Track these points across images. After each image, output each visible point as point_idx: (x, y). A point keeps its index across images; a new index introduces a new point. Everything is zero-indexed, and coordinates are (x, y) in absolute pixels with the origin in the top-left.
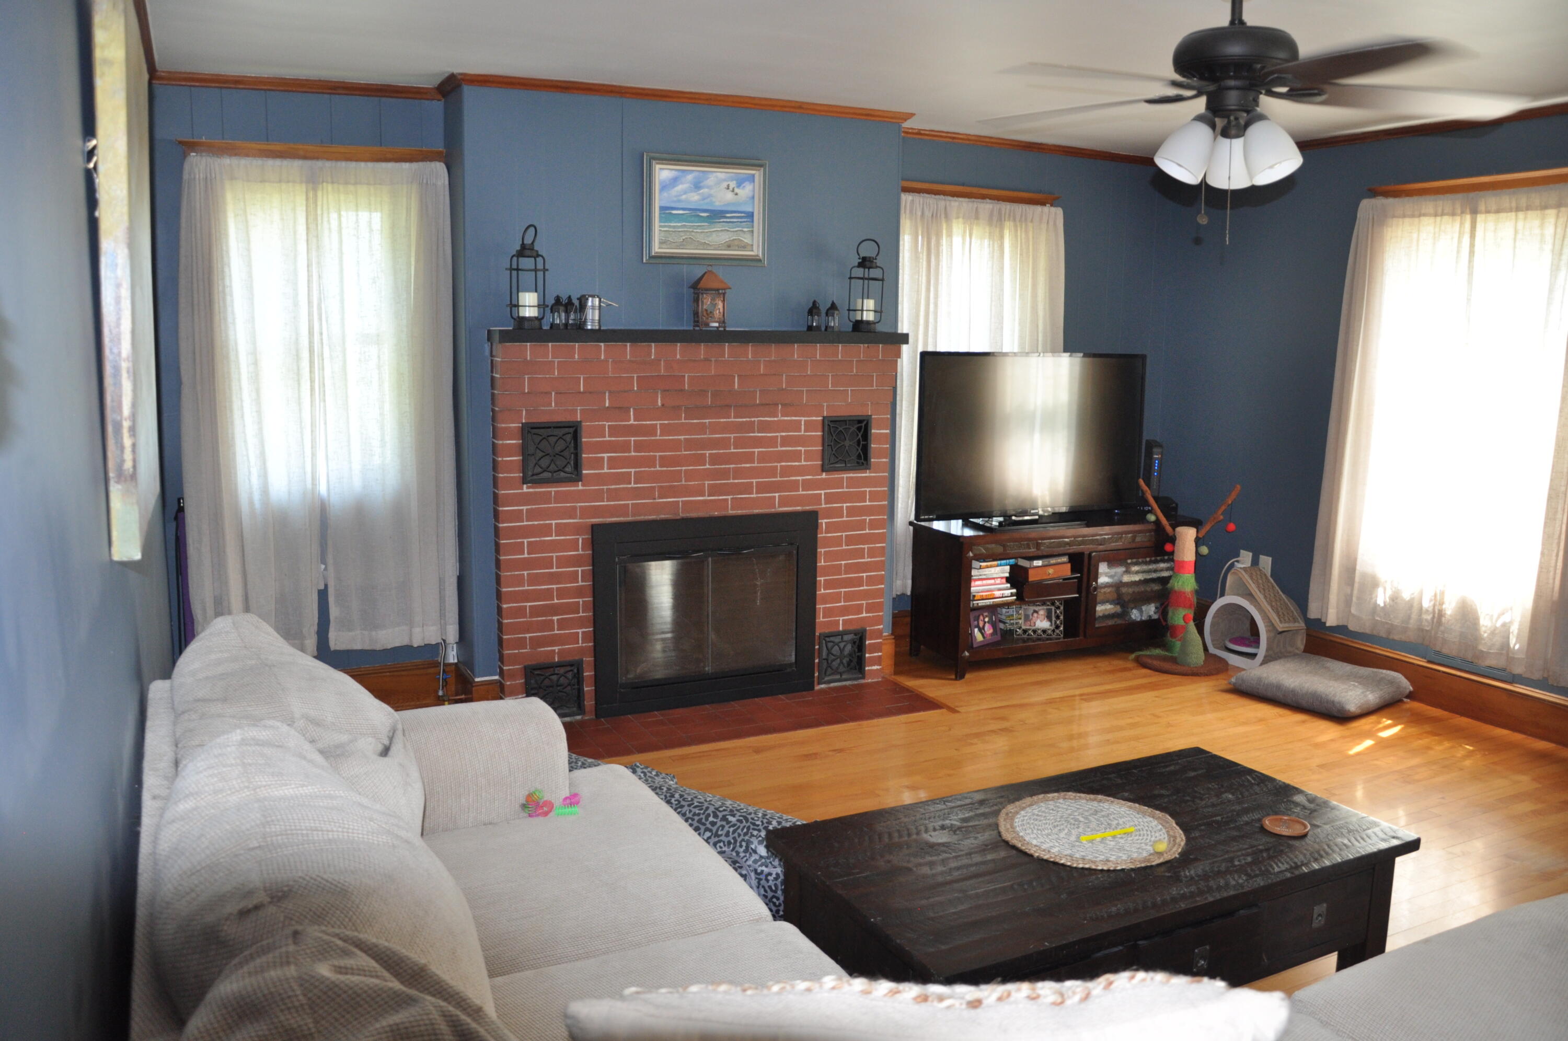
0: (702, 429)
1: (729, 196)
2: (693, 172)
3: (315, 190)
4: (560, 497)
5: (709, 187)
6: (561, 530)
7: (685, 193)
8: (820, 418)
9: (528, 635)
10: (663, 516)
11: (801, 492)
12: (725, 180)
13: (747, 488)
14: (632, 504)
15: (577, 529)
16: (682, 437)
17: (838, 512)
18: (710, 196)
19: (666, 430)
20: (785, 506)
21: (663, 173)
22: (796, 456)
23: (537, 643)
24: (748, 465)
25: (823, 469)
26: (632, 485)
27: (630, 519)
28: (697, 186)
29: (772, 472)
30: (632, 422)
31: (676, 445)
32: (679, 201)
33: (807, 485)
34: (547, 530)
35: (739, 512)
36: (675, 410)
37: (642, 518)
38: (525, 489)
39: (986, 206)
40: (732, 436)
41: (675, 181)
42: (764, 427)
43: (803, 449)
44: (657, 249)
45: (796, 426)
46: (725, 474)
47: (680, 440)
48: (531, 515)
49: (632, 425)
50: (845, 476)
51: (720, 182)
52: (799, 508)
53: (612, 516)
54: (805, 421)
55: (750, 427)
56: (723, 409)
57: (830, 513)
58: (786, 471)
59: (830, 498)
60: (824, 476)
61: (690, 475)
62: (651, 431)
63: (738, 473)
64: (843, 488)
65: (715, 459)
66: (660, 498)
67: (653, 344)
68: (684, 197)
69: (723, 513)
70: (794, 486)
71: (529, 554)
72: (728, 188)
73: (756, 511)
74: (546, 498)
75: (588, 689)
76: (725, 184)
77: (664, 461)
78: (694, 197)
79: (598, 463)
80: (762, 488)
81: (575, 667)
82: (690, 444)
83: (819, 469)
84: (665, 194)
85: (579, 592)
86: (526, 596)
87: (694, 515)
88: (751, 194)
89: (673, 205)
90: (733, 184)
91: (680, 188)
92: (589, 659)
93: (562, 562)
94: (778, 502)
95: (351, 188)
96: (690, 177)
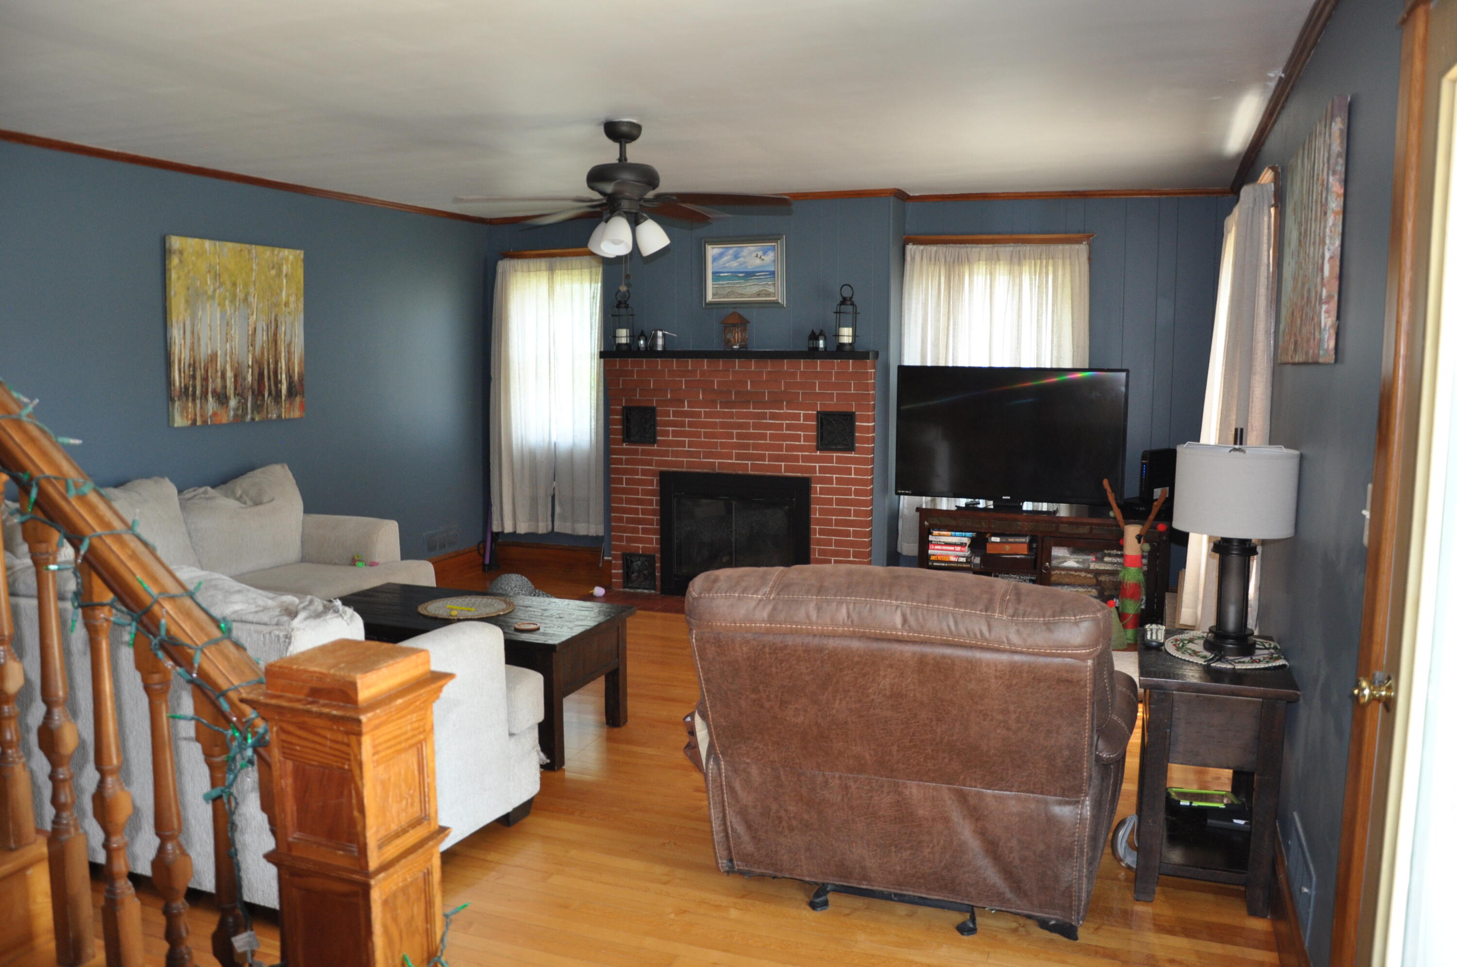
0: (731, 415)
1: (758, 262)
2: (733, 248)
3: (553, 274)
4: (644, 452)
5: (744, 257)
6: (644, 473)
7: (728, 262)
8: (815, 412)
9: (625, 535)
10: (705, 471)
11: (801, 464)
12: (756, 251)
13: (762, 457)
14: (687, 461)
15: (652, 473)
16: (718, 420)
17: (830, 481)
18: (745, 262)
19: (707, 415)
20: (788, 472)
21: (712, 251)
22: (797, 438)
23: (629, 540)
24: (763, 442)
25: (818, 449)
26: (687, 449)
27: (685, 470)
28: (736, 257)
29: (780, 448)
30: (686, 409)
31: (713, 425)
32: (725, 267)
33: (806, 459)
34: (635, 472)
35: (756, 473)
36: (713, 403)
37: (692, 470)
38: (624, 446)
39: (1005, 250)
40: (751, 421)
41: (721, 255)
42: (773, 416)
43: (802, 433)
44: (710, 298)
45: (797, 417)
46: (746, 446)
47: (716, 422)
48: (628, 462)
49: (686, 411)
50: (835, 455)
51: (751, 253)
52: (799, 475)
53: (674, 467)
54: (804, 414)
55: (763, 416)
56: (745, 404)
57: (822, 480)
58: (790, 448)
59: (823, 470)
60: (818, 453)
61: (723, 446)
62: (698, 415)
63: (756, 447)
64: (833, 463)
65: (739, 436)
66: (703, 458)
67: (690, 360)
68: (727, 265)
69: (745, 473)
70: (796, 459)
71: (626, 484)
72: (757, 256)
73: (768, 474)
74: (635, 452)
75: (658, 574)
76: (755, 254)
77: (706, 435)
78: (734, 265)
79: (666, 434)
80: (772, 458)
81: (650, 559)
82: (723, 425)
83: (815, 448)
84: (716, 264)
85: (653, 512)
86: (624, 510)
87: (725, 471)
88: (773, 259)
89: (721, 270)
90: (760, 253)
91: (725, 259)
92: (658, 555)
93: (645, 492)
94: (783, 470)
95: (570, 271)
96: (731, 251)
